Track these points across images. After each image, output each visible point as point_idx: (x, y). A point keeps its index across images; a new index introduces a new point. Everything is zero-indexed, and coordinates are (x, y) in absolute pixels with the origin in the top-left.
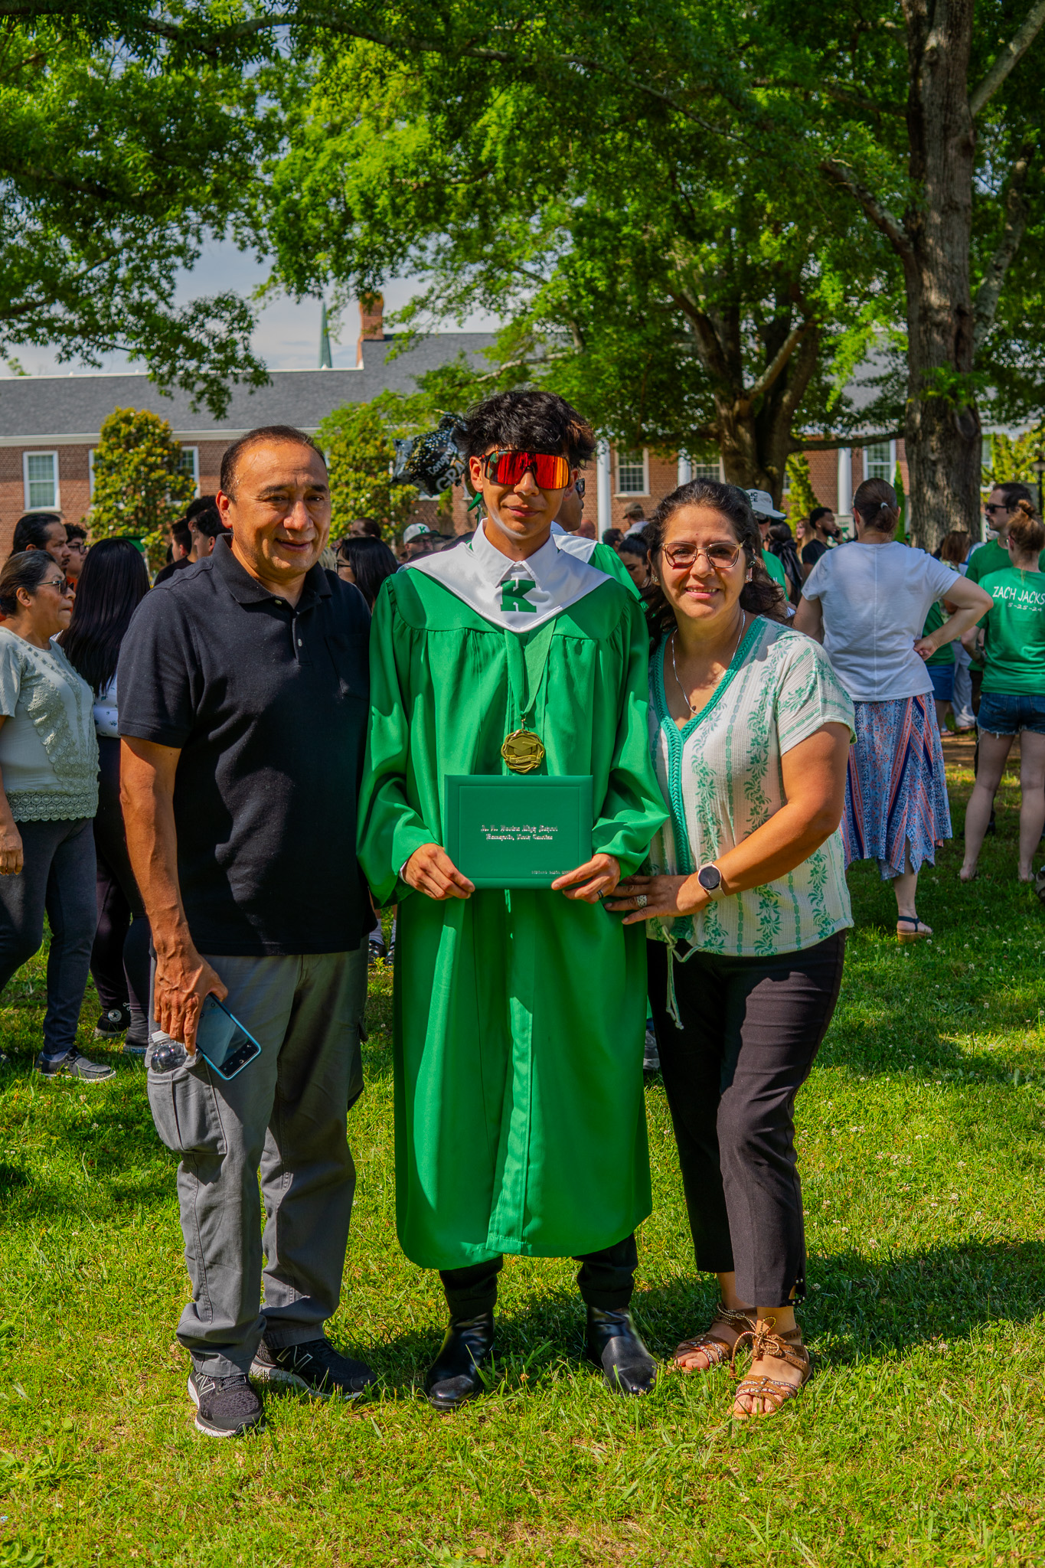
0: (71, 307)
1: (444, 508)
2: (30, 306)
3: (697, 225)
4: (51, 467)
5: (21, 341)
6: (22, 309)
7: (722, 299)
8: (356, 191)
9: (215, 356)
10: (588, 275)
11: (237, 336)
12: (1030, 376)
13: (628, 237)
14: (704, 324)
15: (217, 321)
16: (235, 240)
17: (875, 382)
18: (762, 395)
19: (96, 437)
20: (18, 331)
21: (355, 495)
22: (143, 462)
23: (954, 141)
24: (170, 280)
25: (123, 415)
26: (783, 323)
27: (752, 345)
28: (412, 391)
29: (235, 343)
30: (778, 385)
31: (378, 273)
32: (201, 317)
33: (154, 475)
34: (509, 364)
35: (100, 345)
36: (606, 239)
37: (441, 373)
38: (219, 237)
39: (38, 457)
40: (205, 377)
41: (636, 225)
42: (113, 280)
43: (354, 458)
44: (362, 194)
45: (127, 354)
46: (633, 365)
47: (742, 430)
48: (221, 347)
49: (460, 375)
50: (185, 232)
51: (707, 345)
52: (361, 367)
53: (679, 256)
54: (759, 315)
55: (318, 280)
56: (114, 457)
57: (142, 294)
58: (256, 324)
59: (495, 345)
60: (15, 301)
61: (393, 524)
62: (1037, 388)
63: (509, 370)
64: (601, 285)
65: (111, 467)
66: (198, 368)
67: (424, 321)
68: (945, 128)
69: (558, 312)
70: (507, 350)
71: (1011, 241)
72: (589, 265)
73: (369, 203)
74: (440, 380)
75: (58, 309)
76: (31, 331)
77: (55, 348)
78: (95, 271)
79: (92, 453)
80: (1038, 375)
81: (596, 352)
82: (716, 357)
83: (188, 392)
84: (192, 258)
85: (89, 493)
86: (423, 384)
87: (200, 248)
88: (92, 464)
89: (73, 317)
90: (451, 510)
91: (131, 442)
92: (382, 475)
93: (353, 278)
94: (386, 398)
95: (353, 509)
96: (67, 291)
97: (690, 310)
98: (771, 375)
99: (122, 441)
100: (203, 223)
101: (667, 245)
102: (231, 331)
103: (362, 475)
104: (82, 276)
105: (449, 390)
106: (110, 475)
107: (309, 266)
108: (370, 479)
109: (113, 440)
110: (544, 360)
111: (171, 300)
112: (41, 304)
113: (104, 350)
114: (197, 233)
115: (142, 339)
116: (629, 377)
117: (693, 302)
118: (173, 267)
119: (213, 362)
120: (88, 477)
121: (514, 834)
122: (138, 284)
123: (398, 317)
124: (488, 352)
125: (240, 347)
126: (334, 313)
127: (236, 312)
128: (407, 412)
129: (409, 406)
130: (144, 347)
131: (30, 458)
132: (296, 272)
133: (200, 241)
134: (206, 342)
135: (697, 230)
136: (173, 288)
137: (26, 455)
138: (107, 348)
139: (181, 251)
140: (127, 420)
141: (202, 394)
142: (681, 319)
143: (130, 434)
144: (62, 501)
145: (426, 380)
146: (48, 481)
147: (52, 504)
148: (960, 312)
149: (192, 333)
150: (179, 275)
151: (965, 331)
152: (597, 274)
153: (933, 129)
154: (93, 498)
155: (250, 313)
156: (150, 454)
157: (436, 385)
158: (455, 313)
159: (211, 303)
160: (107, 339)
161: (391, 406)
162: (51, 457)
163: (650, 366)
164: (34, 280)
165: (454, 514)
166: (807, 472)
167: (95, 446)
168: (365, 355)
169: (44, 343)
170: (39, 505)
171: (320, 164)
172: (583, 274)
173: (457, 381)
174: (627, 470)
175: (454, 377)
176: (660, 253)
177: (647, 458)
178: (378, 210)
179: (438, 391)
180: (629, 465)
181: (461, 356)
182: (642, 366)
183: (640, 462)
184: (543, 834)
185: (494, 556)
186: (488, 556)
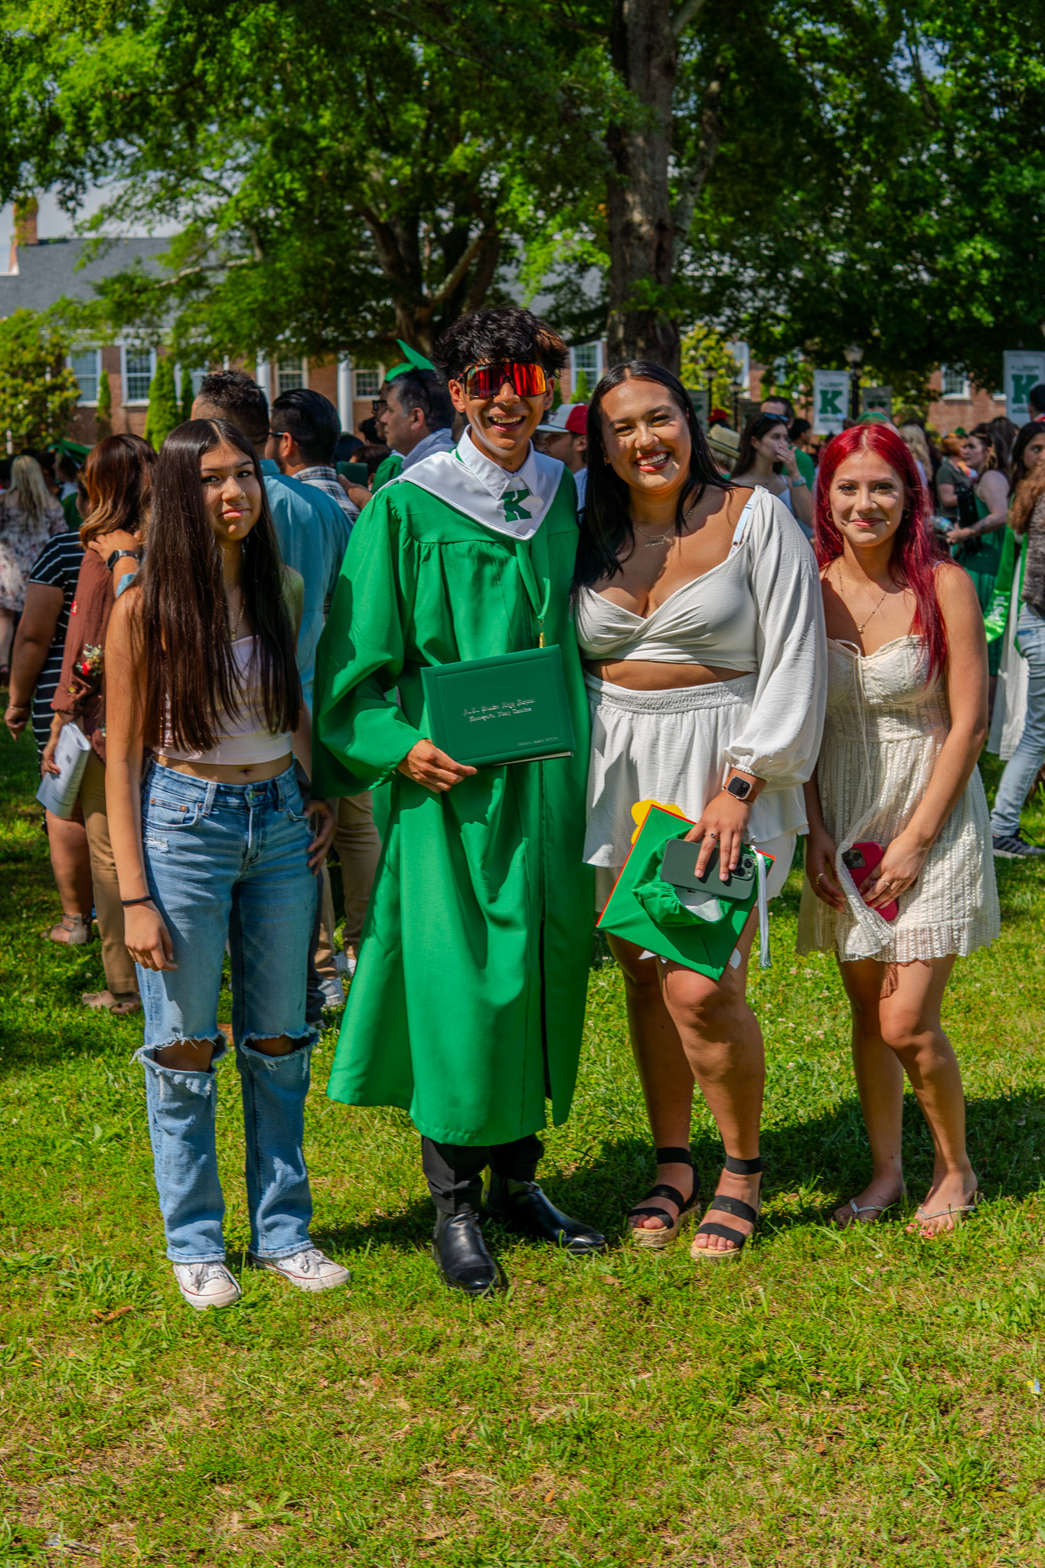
1: (102, 414)
3: (393, 136)
7: (403, 208)
8: (68, 103)
10: (287, 186)
12: (698, 285)
13: (326, 148)
14: (384, 232)
17: (548, 290)
18: (442, 303)
21: (12, 401)
23: (657, 61)
26: (462, 232)
27: (431, 254)
28: (90, 297)
30: (457, 293)
31: (81, 182)
34: (185, 271)
36: (303, 151)
37: (119, 279)
41: (334, 138)
43: (11, 364)
44: (74, 106)
46: (317, 272)
49: (138, 281)
51: (387, 252)
52: (15, 271)
53: (373, 167)
54: (436, 224)
59: (170, 251)
61: (51, 430)
62: (705, 296)
63: (186, 277)
64: (301, 195)
67: (112, 228)
68: (649, 49)
70: (180, 259)
71: (706, 158)
72: (288, 178)
73: (81, 115)
74: (117, 286)
80: (706, 284)
81: (279, 260)
82: (396, 266)
86: (101, 290)
90: (110, 416)
92: (39, 381)
94: (63, 304)
95: (10, 415)
97: (373, 219)
98: (452, 283)
101: (363, 156)
103: (19, 381)
105: (127, 296)
108: (27, 386)
110: (222, 267)
116: (313, 285)
117: (375, 212)
121: (495, 712)
123: (87, 225)
124: (160, 258)
128: (84, 318)
129: (87, 313)
135: (393, 142)
142: (362, 227)
145: (104, 286)
148: (660, 227)
151: (666, 244)
152: (296, 185)
153: (637, 49)
157: (114, 291)
158: (143, 221)
161: (69, 312)
163: (333, 274)
165: (113, 420)
168: (21, 260)
172: (283, 186)
173: (135, 288)
174: (287, 376)
175: (132, 283)
176: (356, 164)
177: (305, 363)
178: (91, 122)
179: (116, 297)
180: (289, 371)
181: (139, 262)
182: (326, 274)
183: (300, 368)
184: (522, 707)
185: (493, 470)
186: (487, 469)
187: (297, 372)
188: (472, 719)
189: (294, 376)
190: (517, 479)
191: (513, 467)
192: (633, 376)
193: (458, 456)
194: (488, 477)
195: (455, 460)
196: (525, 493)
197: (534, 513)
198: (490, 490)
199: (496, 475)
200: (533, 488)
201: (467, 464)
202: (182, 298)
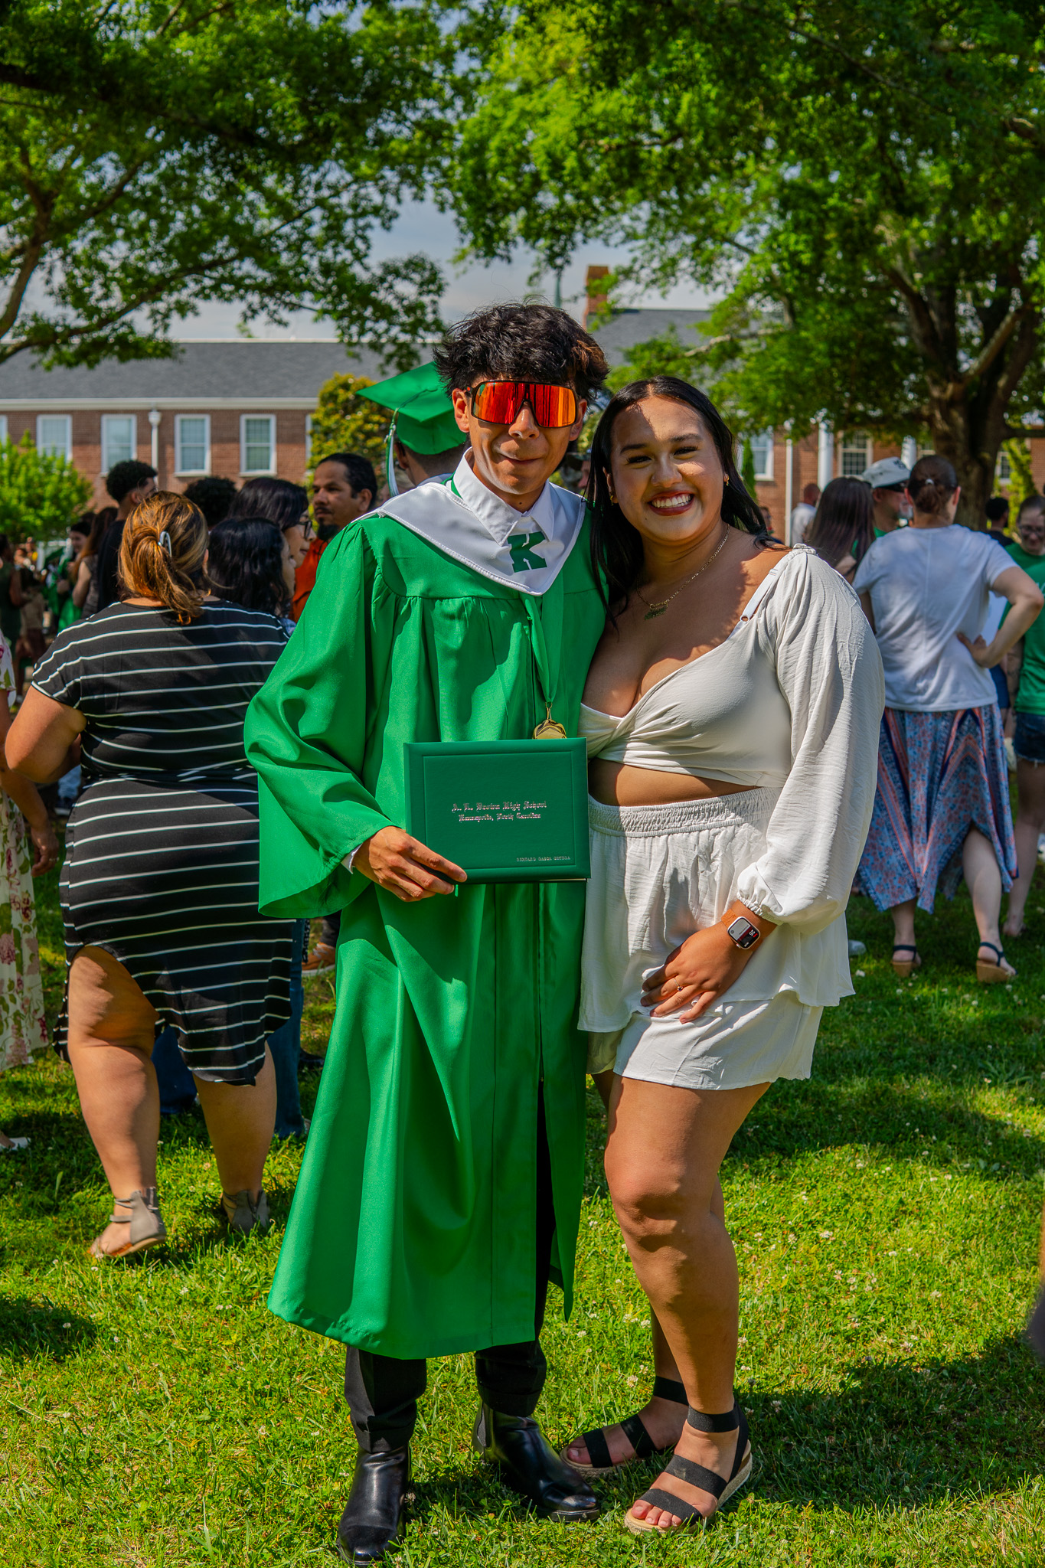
0: (260, 263)
2: (220, 262)
3: (908, 198)
4: (268, 431)
5: (207, 297)
6: (212, 265)
7: (939, 279)
8: (542, 152)
9: (404, 318)
10: (792, 248)
11: (426, 299)
13: (834, 209)
14: (919, 303)
15: (406, 283)
16: (436, 201)
18: (977, 379)
19: (313, 402)
20: (204, 288)
22: (360, 429)
24: (365, 239)
25: (341, 381)
26: (1001, 304)
27: (971, 328)
28: (619, 363)
29: (422, 307)
30: (993, 369)
31: (570, 238)
32: (390, 278)
33: (371, 443)
34: (719, 339)
35: (286, 304)
36: (811, 211)
37: (649, 346)
38: (418, 197)
39: (255, 421)
40: (394, 341)
41: (842, 197)
42: (305, 238)
44: (550, 155)
45: (313, 315)
46: (843, 343)
47: (955, 414)
48: (410, 310)
49: (668, 348)
50: (383, 191)
51: (921, 325)
53: (887, 229)
54: (977, 297)
55: (507, 243)
56: (331, 422)
57: (336, 253)
58: (447, 288)
59: (709, 320)
60: (206, 257)
63: (721, 345)
64: (806, 258)
65: (328, 433)
66: (387, 331)
67: (626, 293)
69: (771, 287)
70: (721, 326)
72: (793, 238)
73: (556, 165)
74: (647, 353)
75: (247, 267)
76: (216, 288)
77: (238, 307)
78: (286, 229)
79: (309, 419)
81: (806, 329)
82: (930, 337)
83: (376, 355)
84: (390, 219)
85: (304, 458)
86: (631, 357)
87: (399, 209)
88: (309, 428)
89: (262, 275)
91: (350, 408)
93: (542, 243)
96: (256, 248)
97: (906, 289)
98: (986, 359)
99: (340, 407)
100: (401, 182)
101: (875, 219)
102: (420, 294)
104: (272, 233)
105: (656, 364)
106: (326, 441)
107: (498, 229)
109: (331, 406)
110: (756, 335)
111: (366, 261)
112: (232, 259)
113: (291, 310)
114: (397, 193)
115: (329, 298)
116: (839, 356)
117: (909, 282)
118: (368, 226)
119: (403, 325)
120: (304, 442)
121: (493, 813)
122: (332, 243)
124: (698, 327)
125: (429, 310)
126: (535, 280)
127: (427, 274)
130: (330, 307)
131: (248, 422)
132: (483, 235)
133: (399, 201)
134: (395, 305)
135: (907, 204)
136: (368, 248)
137: (244, 418)
138: (293, 307)
139: (376, 211)
140: (346, 386)
141: (390, 357)
142: (898, 299)
143: (347, 400)
144: (279, 465)
145: (633, 353)
146: (264, 444)
147: (268, 468)
149: (382, 295)
150: (376, 234)
152: (801, 247)
154: (308, 464)
155: (440, 275)
156: (367, 421)
157: (642, 359)
158: (659, 285)
159: (400, 264)
160: (293, 299)
162: (268, 421)
163: (862, 345)
164: (222, 235)
166: (1029, 462)
167: (312, 411)
169: (229, 300)
170: (255, 468)
171: (508, 123)
172: (787, 247)
173: (664, 355)
174: (851, 455)
175: (662, 350)
176: (868, 226)
177: (869, 442)
178: (566, 172)
179: (644, 364)
180: (853, 449)
181: (672, 329)
182: (852, 345)
183: (864, 446)
184: (528, 811)
185: (497, 507)
186: (490, 505)
187: (861, 451)
188: (462, 818)
189: (857, 455)
190: (527, 519)
191: (525, 504)
192: (656, 393)
193: (454, 489)
194: (490, 515)
195: (450, 494)
196: (539, 536)
197: (549, 560)
198: (492, 532)
199: (501, 512)
200: (548, 531)
201: (465, 498)
202: (717, 369)
